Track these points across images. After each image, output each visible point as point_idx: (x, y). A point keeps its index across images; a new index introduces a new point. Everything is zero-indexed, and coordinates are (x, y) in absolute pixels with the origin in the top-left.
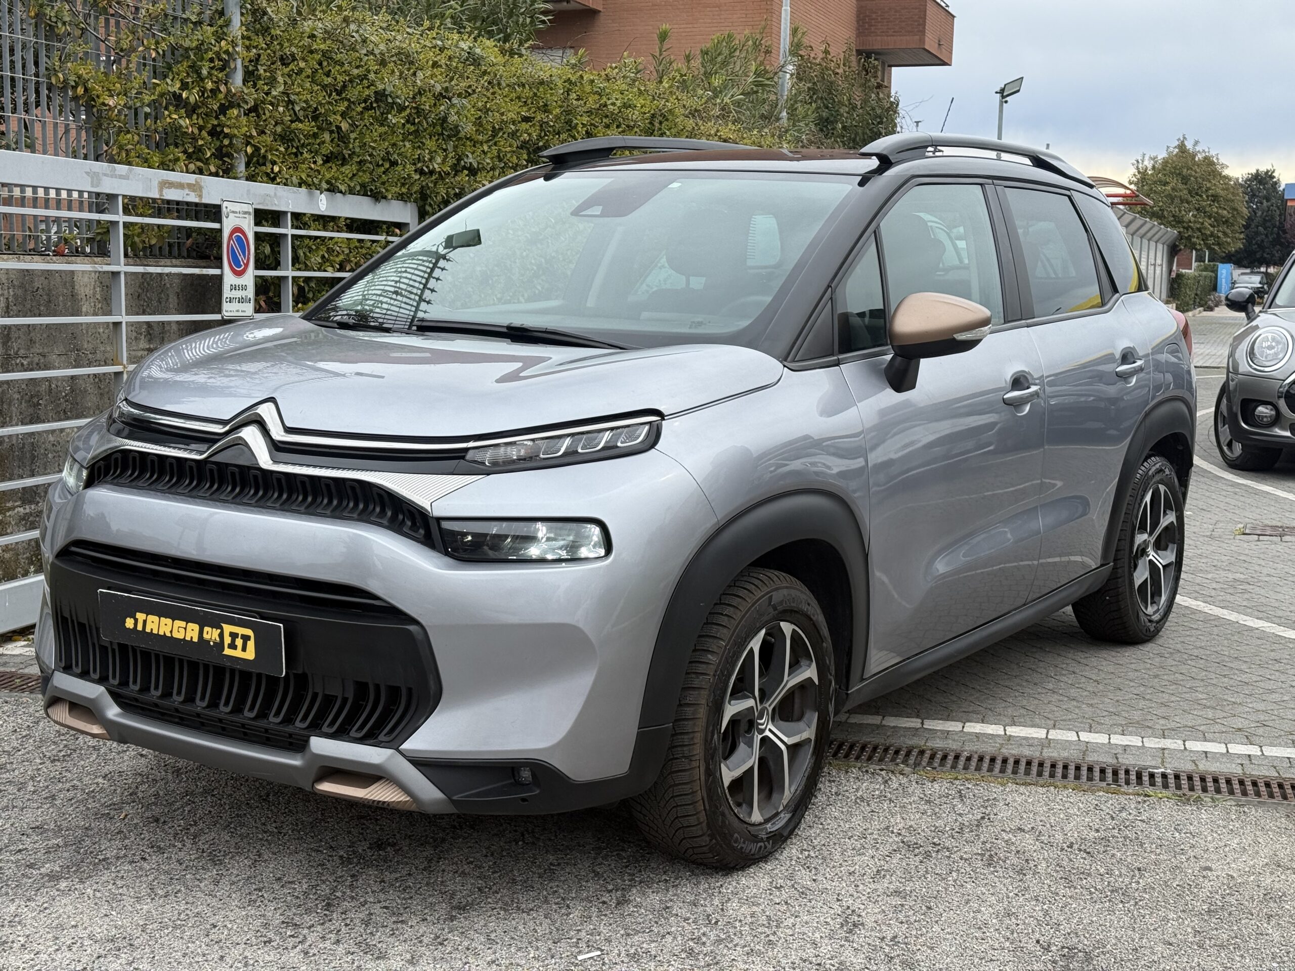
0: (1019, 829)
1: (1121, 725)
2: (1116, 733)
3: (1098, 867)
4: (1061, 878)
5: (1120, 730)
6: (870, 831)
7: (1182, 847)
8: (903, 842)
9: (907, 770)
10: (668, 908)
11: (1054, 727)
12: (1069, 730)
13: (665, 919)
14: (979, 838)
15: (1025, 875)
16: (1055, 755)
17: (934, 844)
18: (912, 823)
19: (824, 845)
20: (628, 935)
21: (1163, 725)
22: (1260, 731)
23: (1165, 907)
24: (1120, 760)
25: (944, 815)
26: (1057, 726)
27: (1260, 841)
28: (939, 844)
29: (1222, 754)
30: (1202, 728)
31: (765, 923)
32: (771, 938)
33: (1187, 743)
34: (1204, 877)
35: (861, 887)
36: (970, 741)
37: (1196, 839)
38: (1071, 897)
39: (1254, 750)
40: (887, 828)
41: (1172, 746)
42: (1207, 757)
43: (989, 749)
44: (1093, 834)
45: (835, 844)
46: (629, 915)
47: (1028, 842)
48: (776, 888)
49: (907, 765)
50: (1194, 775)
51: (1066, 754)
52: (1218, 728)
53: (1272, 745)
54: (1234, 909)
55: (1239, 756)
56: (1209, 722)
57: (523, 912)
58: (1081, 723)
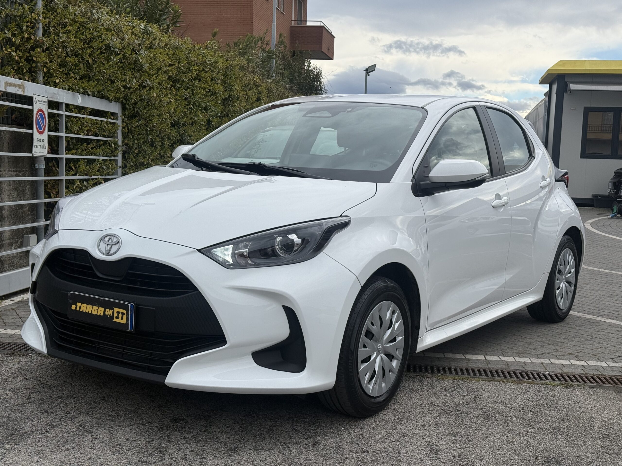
0: (495, 402)
1: (516, 353)
2: (516, 357)
3: (541, 419)
4: (526, 424)
6: (424, 405)
7: (575, 408)
8: (442, 410)
9: (429, 375)
10: (340, 446)
13: (341, 451)
14: (478, 407)
15: (508, 423)
16: (494, 367)
17: (457, 410)
18: (443, 400)
19: (404, 412)
20: (326, 460)
22: (580, 355)
23: (582, 436)
25: (456, 396)
27: (609, 404)
28: (460, 410)
29: (570, 365)
30: (554, 354)
31: (392, 451)
32: (399, 458)
33: (551, 360)
34: (592, 421)
35: (431, 432)
37: (580, 404)
38: (535, 433)
39: (583, 363)
40: (432, 403)
41: (545, 362)
42: (564, 366)
43: (462, 365)
44: (531, 403)
45: (409, 412)
46: (322, 450)
47: (502, 408)
48: (390, 434)
49: (429, 373)
50: (563, 374)
51: (500, 367)
52: (560, 353)
53: (589, 360)
54: (614, 436)
55: (578, 366)
56: (555, 351)
57: (266, 451)
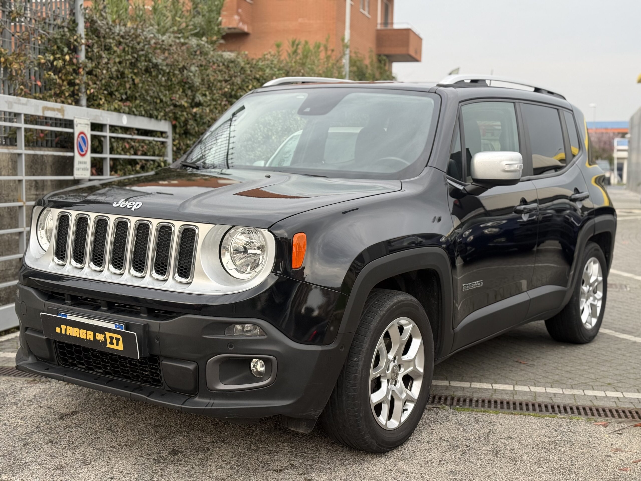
0: (509, 437)
1: (550, 383)
2: (548, 387)
3: (553, 456)
4: (535, 463)
5: (550, 385)
6: (432, 440)
7: (594, 445)
8: (450, 445)
9: (447, 407)
11: (517, 384)
12: (525, 385)
14: (489, 443)
15: (516, 461)
16: (520, 398)
17: (466, 446)
18: (454, 435)
21: (571, 382)
22: (620, 385)
24: (554, 400)
25: (470, 431)
26: (518, 384)
28: (469, 446)
29: (604, 397)
30: (591, 384)
33: (585, 391)
34: (608, 460)
36: (476, 392)
37: (600, 441)
38: (542, 473)
39: (619, 395)
40: (441, 438)
41: (578, 393)
42: (597, 398)
43: (486, 396)
44: (547, 439)
47: (515, 444)
48: (388, 471)
49: (446, 405)
50: (592, 407)
51: (526, 398)
52: (598, 384)
53: (627, 392)
55: (613, 398)
56: (593, 380)
58: (530, 382)
